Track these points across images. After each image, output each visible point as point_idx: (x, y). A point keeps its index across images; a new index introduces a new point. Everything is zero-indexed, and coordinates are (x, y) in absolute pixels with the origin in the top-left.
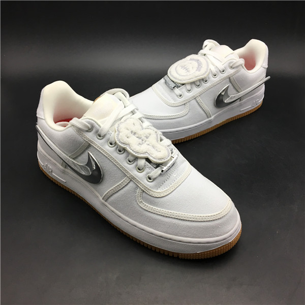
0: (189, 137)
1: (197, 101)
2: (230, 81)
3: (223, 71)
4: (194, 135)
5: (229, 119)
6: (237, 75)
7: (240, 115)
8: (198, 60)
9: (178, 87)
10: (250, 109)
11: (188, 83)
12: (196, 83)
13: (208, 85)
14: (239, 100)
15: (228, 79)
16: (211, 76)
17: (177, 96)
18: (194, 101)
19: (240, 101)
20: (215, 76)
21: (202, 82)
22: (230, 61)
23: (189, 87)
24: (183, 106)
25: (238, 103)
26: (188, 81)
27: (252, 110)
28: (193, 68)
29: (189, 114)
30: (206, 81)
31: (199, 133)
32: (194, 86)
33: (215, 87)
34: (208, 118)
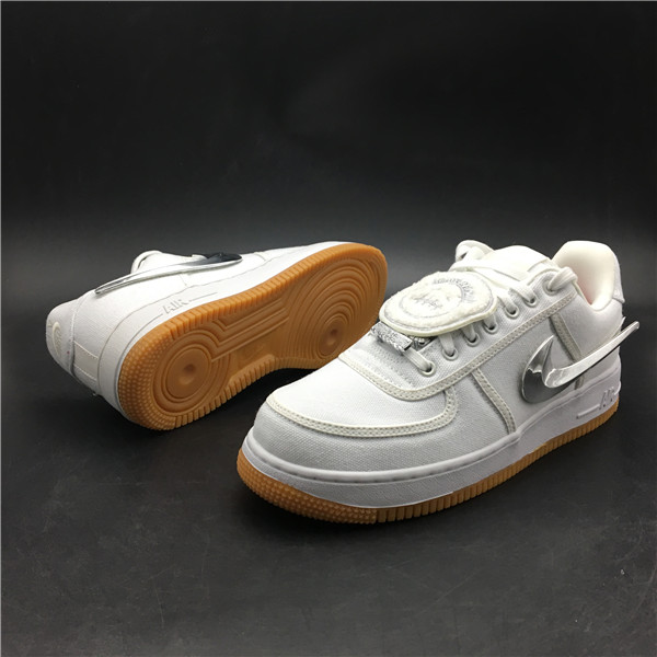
0: (465, 490)
1: (476, 383)
2: (554, 329)
3: (533, 301)
4: (477, 485)
5: (552, 441)
6: (566, 309)
7: (577, 429)
8: (458, 280)
9: (418, 346)
10: (598, 413)
11: (445, 335)
12: (467, 334)
13: (498, 336)
14: (573, 384)
15: (547, 322)
16: (502, 313)
17: (419, 370)
18: (467, 384)
19: (576, 388)
20: (514, 313)
21: (483, 331)
22: (544, 274)
23: (448, 345)
24: (441, 397)
25: (570, 393)
26: (446, 327)
27: (603, 415)
28: (448, 298)
29: (459, 419)
30: (492, 328)
31: (488, 479)
32: (462, 341)
33: (518, 343)
34: (508, 432)
